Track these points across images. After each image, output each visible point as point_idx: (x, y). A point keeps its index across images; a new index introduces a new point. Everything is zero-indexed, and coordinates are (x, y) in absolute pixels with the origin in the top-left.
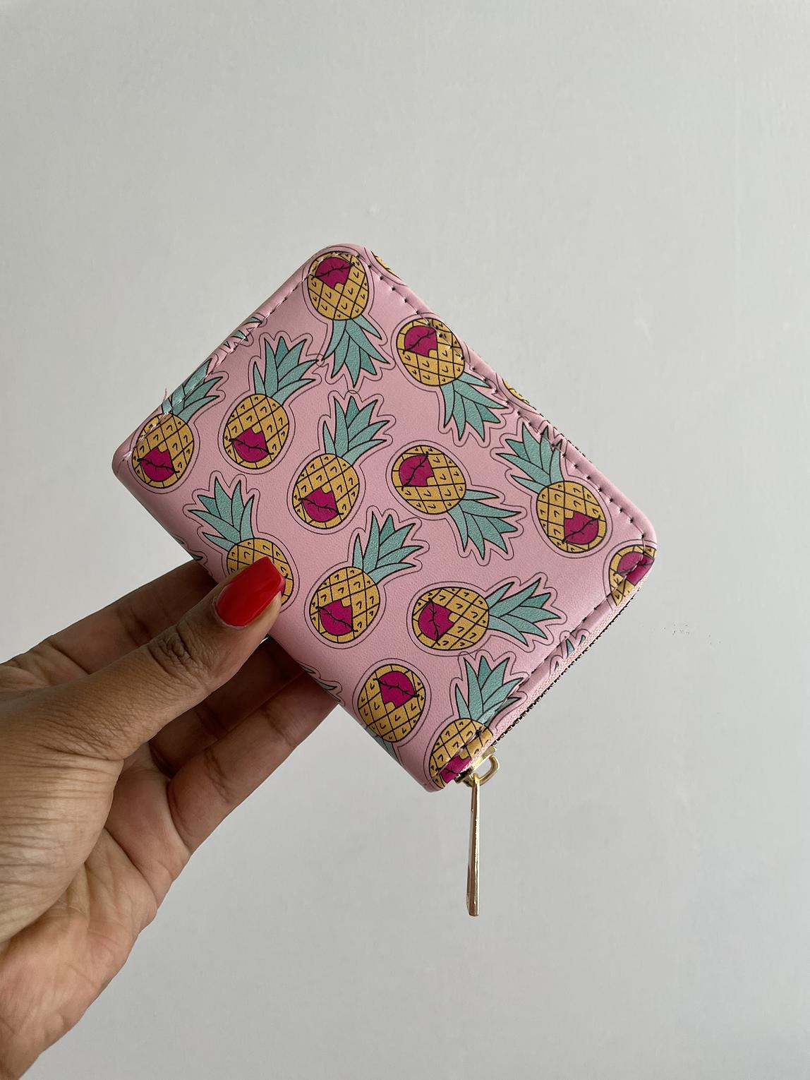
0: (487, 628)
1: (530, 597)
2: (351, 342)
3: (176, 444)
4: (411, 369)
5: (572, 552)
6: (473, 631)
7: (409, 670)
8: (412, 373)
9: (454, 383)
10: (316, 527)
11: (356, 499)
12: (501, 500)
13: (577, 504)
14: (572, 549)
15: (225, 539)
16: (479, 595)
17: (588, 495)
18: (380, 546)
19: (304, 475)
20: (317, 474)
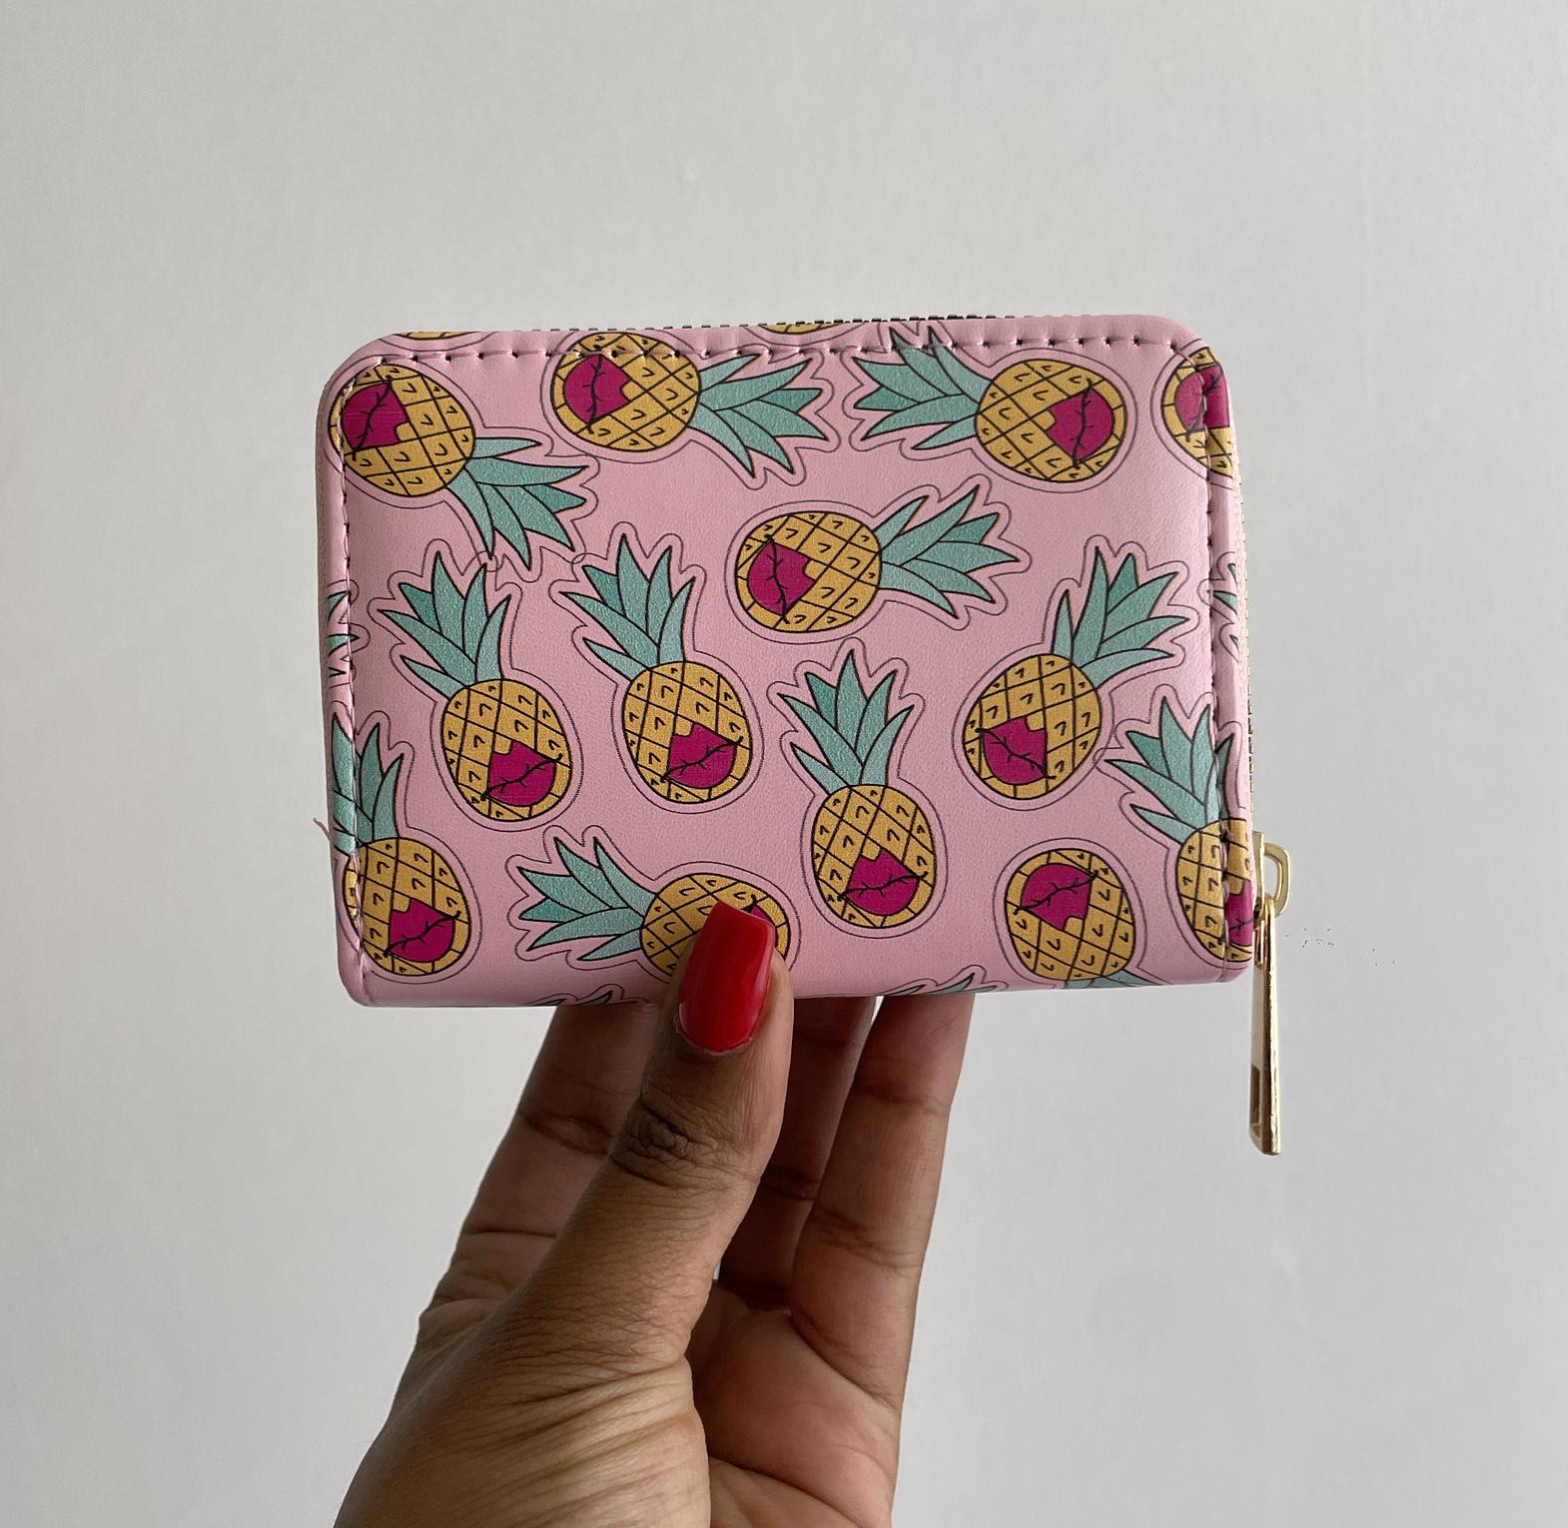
0: (1095, 690)
1: (1109, 589)
2: (503, 493)
3: (414, 880)
4: (624, 444)
5: (1103, 468)
6: (1079, 714)
7: (1049, 852)
8: (632, 448)
9: (703, 400)
10: (725, 794)
11: (739, 700)
12: (934, 497)
13: (1040, 396)
14: (1097, 464)
15: (619, 936)
16: (1039, 656)
17: (1044, 367)
18: (836, 729)
19: (633, 742)
20: (650, 721)
